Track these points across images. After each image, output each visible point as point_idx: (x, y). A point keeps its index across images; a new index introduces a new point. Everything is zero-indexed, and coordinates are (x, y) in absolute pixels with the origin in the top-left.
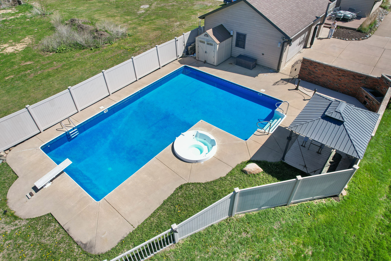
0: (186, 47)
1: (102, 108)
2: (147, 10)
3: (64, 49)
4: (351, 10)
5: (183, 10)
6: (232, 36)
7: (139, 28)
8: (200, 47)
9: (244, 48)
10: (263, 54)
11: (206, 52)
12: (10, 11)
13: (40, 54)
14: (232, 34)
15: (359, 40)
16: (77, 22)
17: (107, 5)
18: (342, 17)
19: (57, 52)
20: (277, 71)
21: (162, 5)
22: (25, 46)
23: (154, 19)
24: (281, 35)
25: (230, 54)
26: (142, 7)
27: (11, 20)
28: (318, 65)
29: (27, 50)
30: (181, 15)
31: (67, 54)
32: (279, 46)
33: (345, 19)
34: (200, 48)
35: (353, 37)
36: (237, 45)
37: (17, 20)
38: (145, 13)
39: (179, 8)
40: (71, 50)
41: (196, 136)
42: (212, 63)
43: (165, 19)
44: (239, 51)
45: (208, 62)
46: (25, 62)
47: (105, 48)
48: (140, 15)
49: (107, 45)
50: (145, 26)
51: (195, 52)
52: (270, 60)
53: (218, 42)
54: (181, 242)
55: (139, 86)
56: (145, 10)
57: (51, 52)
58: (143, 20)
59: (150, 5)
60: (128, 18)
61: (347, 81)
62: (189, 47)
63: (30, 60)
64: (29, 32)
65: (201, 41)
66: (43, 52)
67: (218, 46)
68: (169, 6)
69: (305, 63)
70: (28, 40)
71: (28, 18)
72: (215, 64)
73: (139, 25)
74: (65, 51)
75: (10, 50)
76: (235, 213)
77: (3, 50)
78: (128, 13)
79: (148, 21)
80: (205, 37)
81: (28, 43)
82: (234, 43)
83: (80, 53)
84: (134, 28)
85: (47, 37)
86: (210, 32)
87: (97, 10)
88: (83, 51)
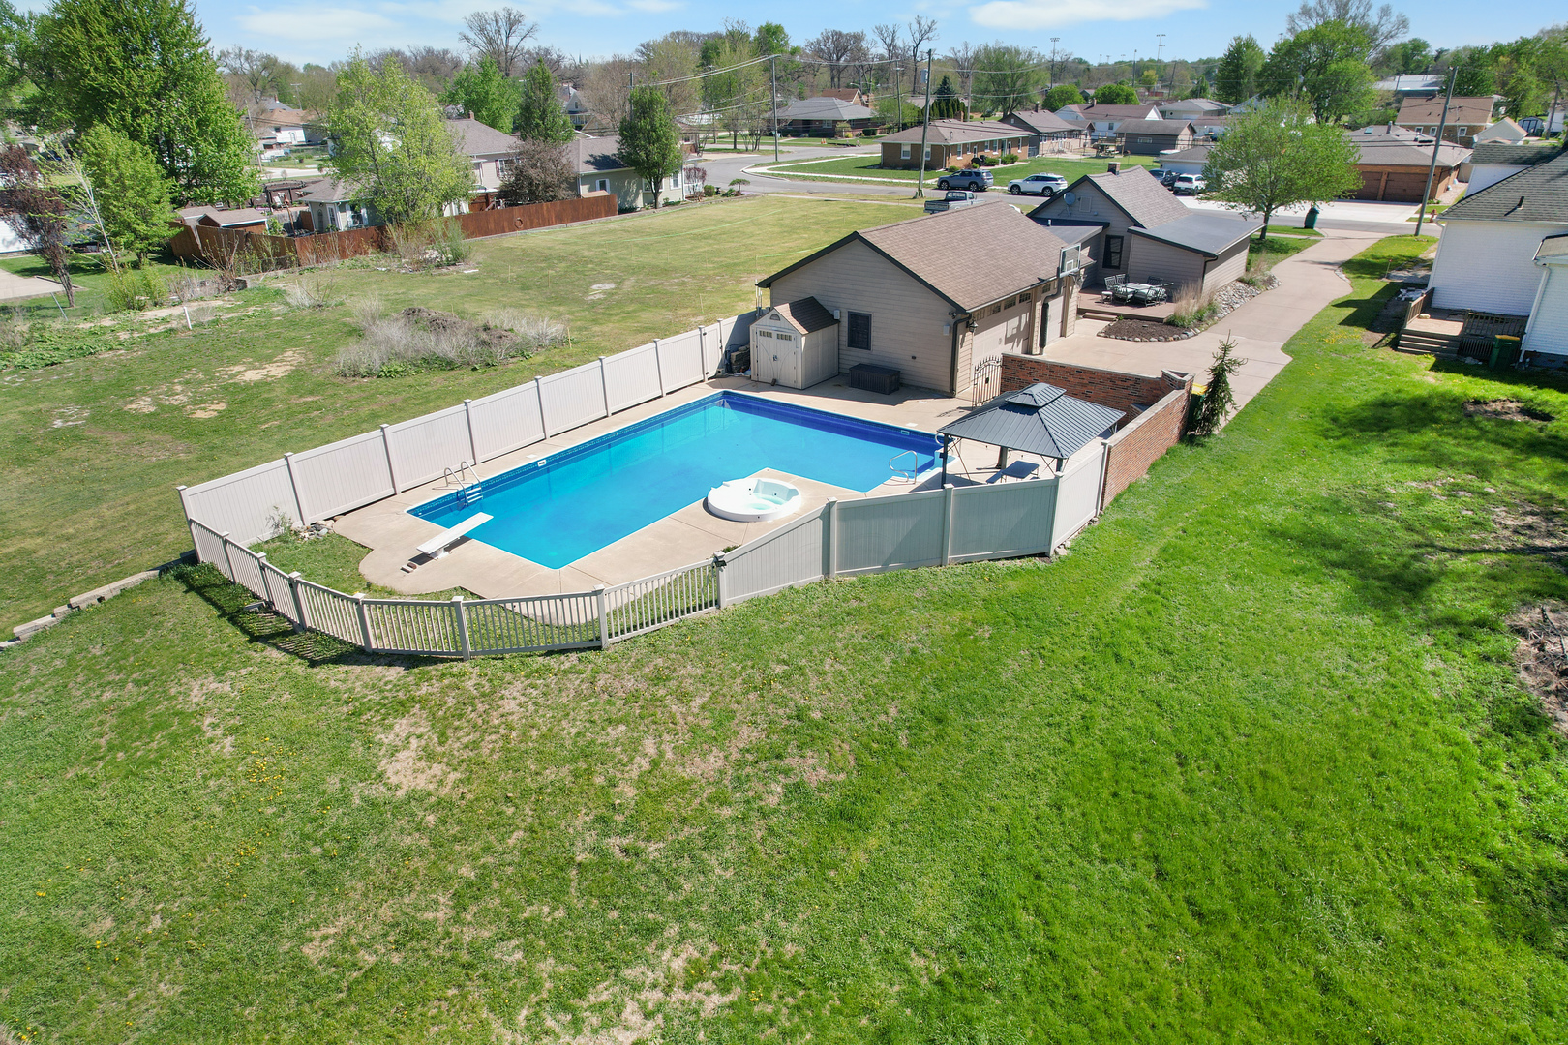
0: (727, 354)
1: (531, 456)
2: (609, 294)
3: (399, 369)
4: (1152, 281)
5: (711, 292)
6: (838, 322)
7: (596, 328)
8: (761, 348)
9: (867, 347)
10: (914, 358)
11: (775, 358)
12: (219, 303)
13: (335, 381)
14: (837, 317)
15: (1166, 340)
16: (425, 314)
17: (494, 283)
18: (1130, 296)
19: (379, 377)
20: (950, 393)
21: (652, 283)
22: (289, 367)
23: (634, 311)
24: (946, 308)
25: (836, 360)
26: (595, 287)
27: (231, 320)
28: (1035, 365)
29: (296, 376)
30: (708, 302)
31: (410, 381)
32: (946, 332)
33: (1138, 301)
34: (763, 350)
35: (1153, 335)
36: (853, 343)
37: (247, 320)
38: (605, 299)
39: (702, 289)
40: (418, 372)
41: (756, 491)
42: (792, 384)
43: (663, 311)
44: (856, 356)
45: (782, 382)
46: (301, 396)
47: (511, 366)
48: (594, 304)
49: (514, 360)
50: (611, 325)
51: (747, 367)
52: (930, 366)
53: (805, 331)
54: (731, 607)
55: (615, 424)
56: (604, 293)
57: (364, 377)
58: (603, 314)
59: (620, 283)
60: (562, 308)
61: (1102, 394)
62: (734, 354)
63: (311, 393)
64: (290, 342)
65: (763, 334)
66: (343, 379)
67: (804, 338)
68: (671, 285)
69: (1009, 365)
70: (293, 357)
71: (278, 316)
72: (799, 386)
73: (595, 322)
74: (403, 374)
75: (251, 376)
76: (835, 571)
77: (232, 377)
78: (559, 300)
79: (618, 314)
80: (774, 323)
81: (295, 363)
82: (845, 338)
83: (443, 376)
84: (580, 329)
85: (341, 349)
86: (784, 309)
87: (467, 295)
88: (451, 373)
